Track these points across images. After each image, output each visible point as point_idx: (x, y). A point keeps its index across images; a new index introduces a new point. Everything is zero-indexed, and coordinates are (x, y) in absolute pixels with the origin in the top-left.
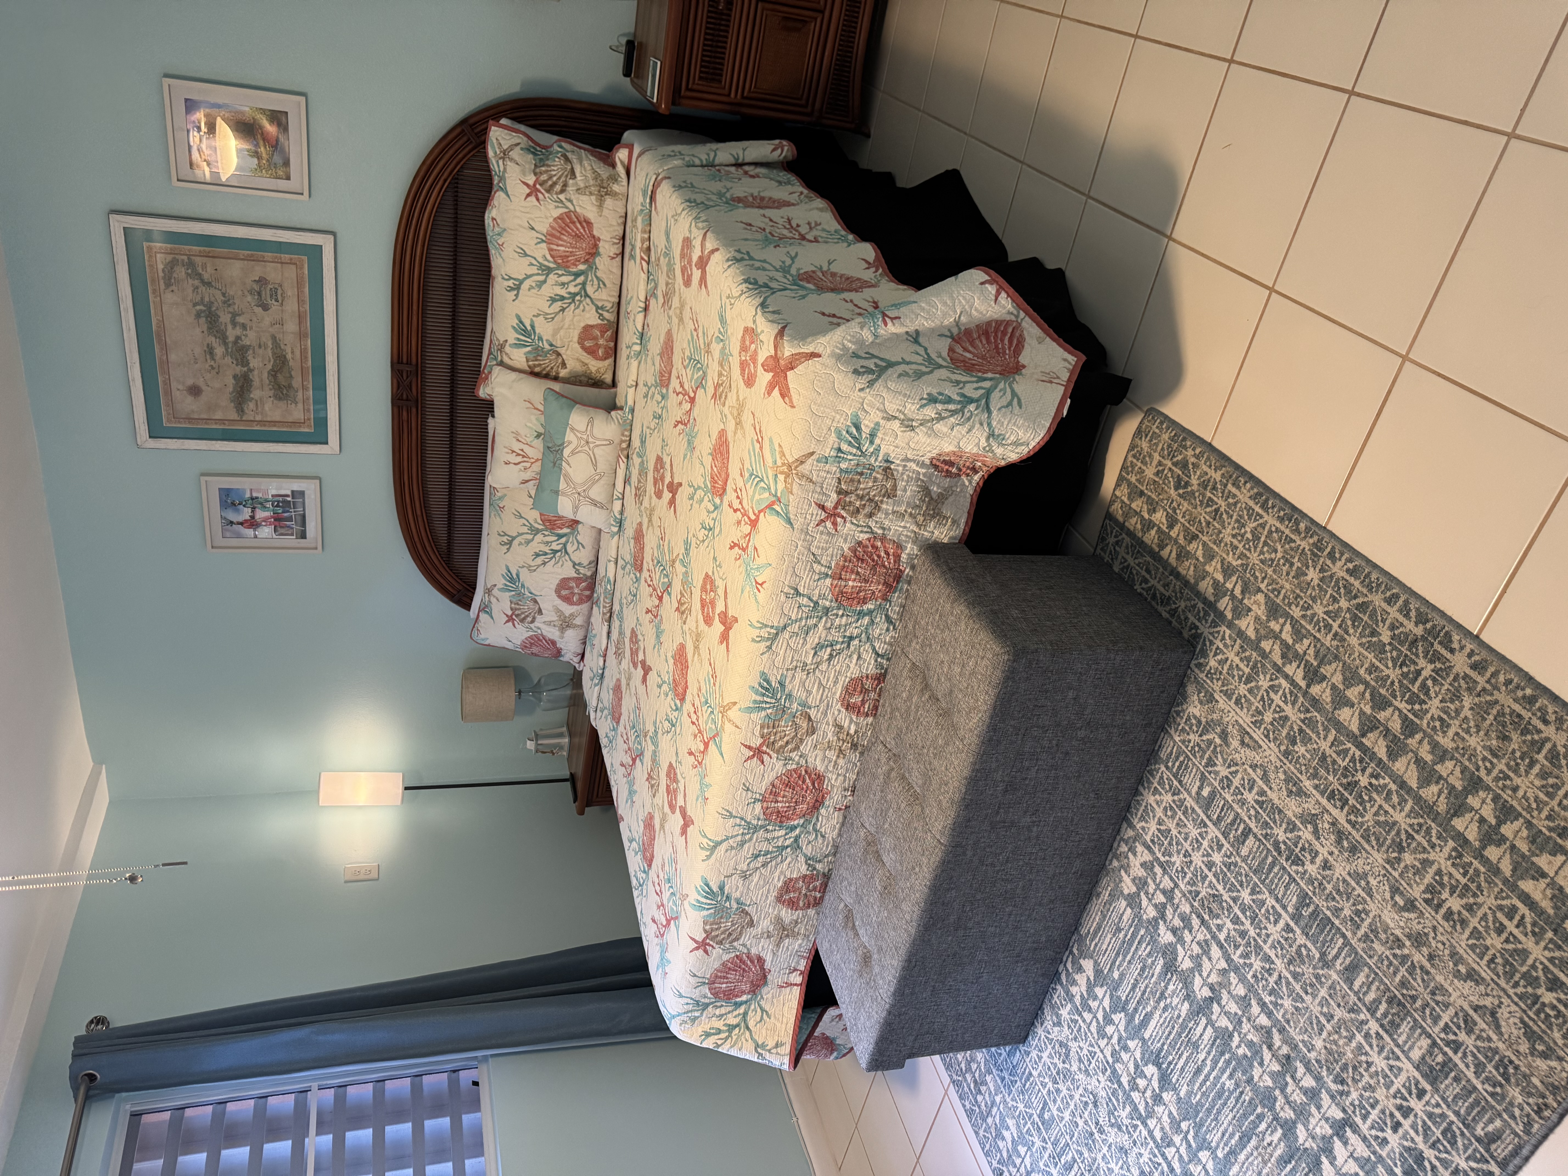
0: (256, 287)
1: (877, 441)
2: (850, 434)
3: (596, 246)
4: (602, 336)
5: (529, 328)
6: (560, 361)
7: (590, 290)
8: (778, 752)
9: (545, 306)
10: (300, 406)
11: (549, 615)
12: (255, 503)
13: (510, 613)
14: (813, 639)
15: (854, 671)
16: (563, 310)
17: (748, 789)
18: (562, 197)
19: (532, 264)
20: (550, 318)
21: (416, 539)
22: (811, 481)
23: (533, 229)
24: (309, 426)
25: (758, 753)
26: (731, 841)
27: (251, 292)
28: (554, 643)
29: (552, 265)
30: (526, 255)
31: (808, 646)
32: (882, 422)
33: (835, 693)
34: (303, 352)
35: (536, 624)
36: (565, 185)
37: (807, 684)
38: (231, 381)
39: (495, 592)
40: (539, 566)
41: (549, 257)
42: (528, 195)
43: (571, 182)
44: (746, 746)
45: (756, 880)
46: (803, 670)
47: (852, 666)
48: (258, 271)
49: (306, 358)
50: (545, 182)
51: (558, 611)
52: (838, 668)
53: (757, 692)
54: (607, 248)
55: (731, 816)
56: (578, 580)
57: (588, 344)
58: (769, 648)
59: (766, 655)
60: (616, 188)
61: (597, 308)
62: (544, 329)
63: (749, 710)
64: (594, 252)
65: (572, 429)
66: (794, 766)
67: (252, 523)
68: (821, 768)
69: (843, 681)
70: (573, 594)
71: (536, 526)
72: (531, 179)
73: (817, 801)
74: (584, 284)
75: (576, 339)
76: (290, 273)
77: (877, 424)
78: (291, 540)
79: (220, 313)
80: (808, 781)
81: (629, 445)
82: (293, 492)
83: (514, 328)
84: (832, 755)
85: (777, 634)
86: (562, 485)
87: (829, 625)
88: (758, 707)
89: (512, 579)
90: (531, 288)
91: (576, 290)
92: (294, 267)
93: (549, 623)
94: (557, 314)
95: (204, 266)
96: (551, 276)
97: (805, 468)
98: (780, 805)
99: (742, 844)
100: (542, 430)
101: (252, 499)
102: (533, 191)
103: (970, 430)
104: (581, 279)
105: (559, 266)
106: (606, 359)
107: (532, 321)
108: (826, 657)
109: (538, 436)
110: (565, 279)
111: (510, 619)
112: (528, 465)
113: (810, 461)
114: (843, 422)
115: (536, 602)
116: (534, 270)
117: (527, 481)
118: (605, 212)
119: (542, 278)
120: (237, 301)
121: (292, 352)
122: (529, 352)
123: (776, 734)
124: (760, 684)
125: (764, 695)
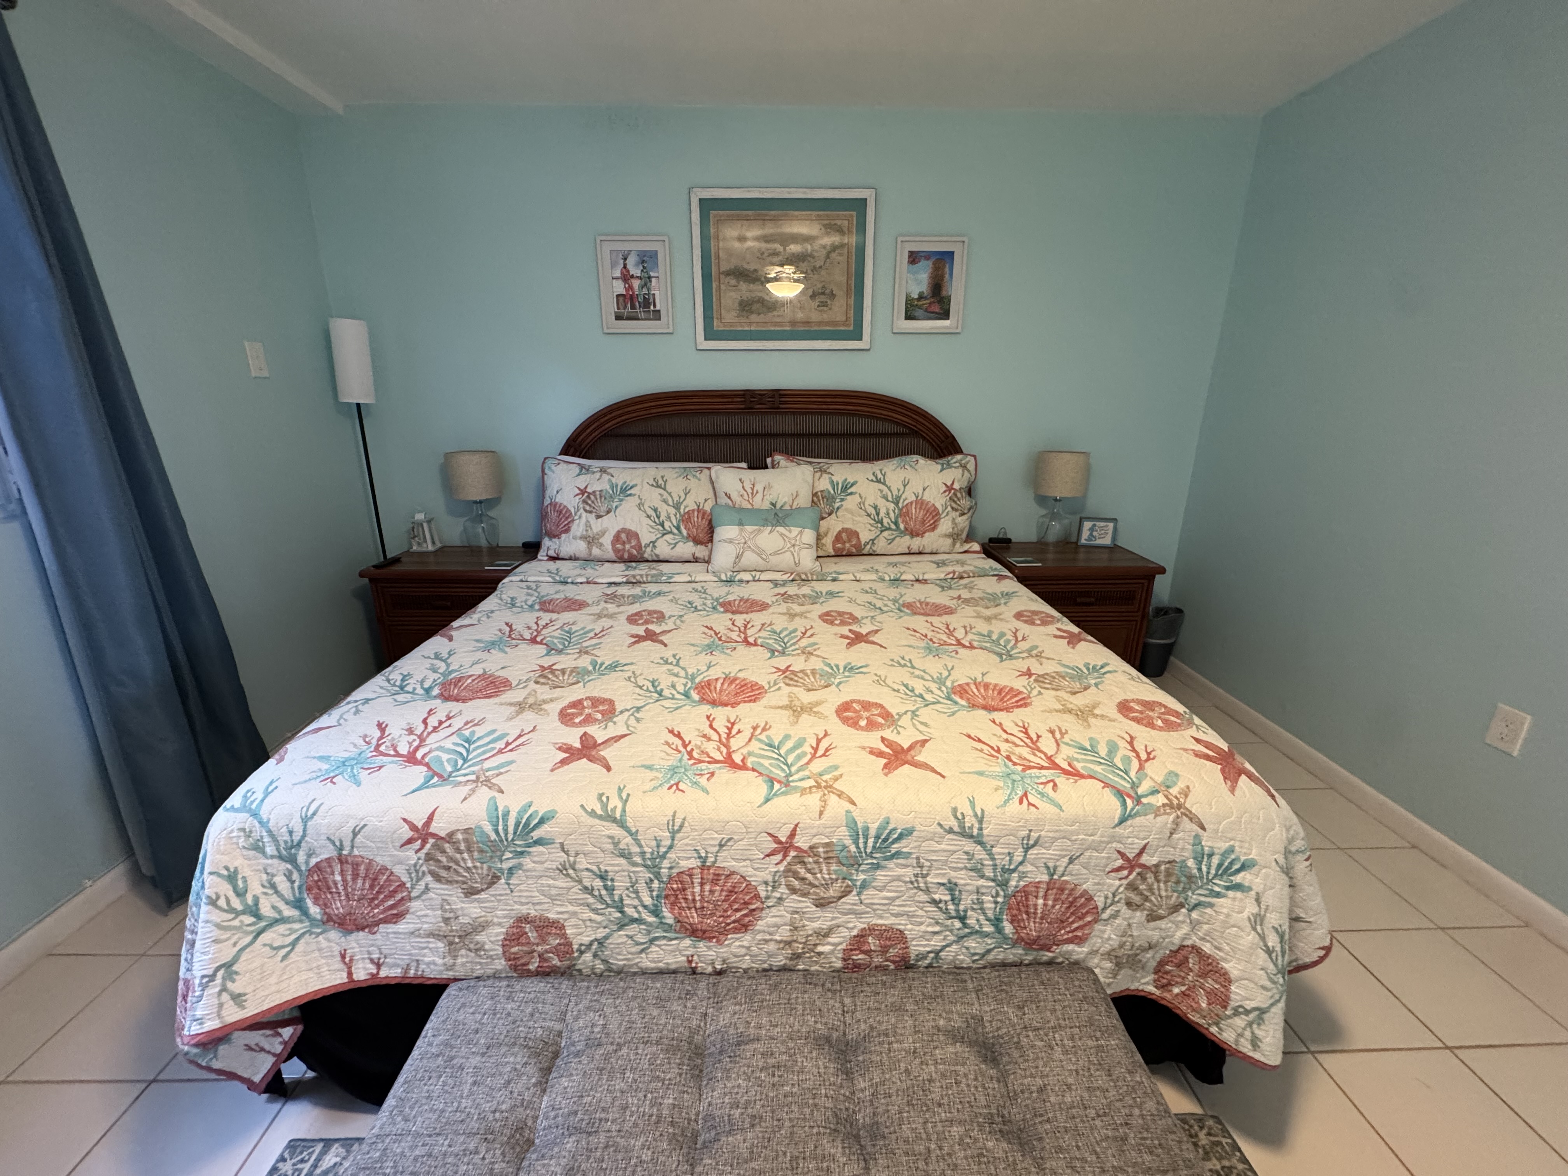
0: (828, 291)
1: (1231, 893)
2: (1231, 863)
3: (918, 535)
4: (852, 546)
5: (849, 491)
6: (825, 515)
7: (886, 534)
8: (787, 871)
9: (870, 501)
10: (737, 320)
11: (597, 526)
12: (647, 280)
13: (589, 490)
14: (963, 878)
15: (911, 930)
16: (869, 515)
17: (721, 846)
18: (949, 508)
19: (899, 490)
20: (861, 505)
21: (626, 410)
22: (1171, 834)
23: (924, 490)
24: (718, 326)
25: (784, 847)
26: (629, 840)
27: (824, 287)
28: (567, 530)
29: (900, 505)
30: (905, 486)
31: (953, 874)
32: (1253, 893)
33: (881, 917)
34: (776, 324)
35: (584, 514)
36: (956, 510)
37: (896, 883)
38: (752, 267)
39: (606, 477)
40: (645, 512)
41: (906, 503)
42: (946, 485)
43: (958, 514)
44: (794, 830)
45: (557, 883)
46: (916, 876)
47: (923, 928)
48: (840, 293)
49: (775, 326)
50: (956, 495)
51: (603, 533)
52: (920, 913)
53: (881, 829)
54: (916, 543)
55: (674, 834)
56: (639, 547)
57: (844, 535)
58: (951, 831)
59: (939, 830)
60: (958, 545)
61: (873, 540)
62: (851, 502)
63: (852, 825)
64: (914, 534)
65: (801, 533)
66: (763, 894)
67: (626, 277)
68: (760, 925)
69: (901, 923)
70: (624, 543)
71: (682, 507)
72: (956, 486)
73: (704, 932)
74: (889, 529)
75: (846, 526)
76: (840, 318)
77: (1250, 889)
78: (612, 307)
79: (805, 263)
80: (739, 915)
81: (804, 580)
82: (659, 311)
83: (846, 480)
84: (784, 933)
85: (972, 837)
86: (749, 528)
87: (983, 890)
88: (857, 833)
89: (625, 491)
90: (881, 491)
91: (885, 524)
92: (844, 318)
93: (588, 525)
94: (866, 511)
95: (840, 255)
96: (893, 505)
97: (1186, 824)
98: (697, 889)
99: (625, 855)
100: (778, 507)
101: (650, 278)
102: (949, 488)
103: (1264, 988)
104: (893, 527)
105: (900, 510)
106: (834, 550)
107: (855, 493)
108: (937, 897)
109: (774, 505)
110: (892, 515)
111: (583, 492)
112: (746, 497)
113: (1196, 828)
114: (1242, 854)
115: (608, 512)
116: (895, 493)
117: (729, 498)
118: (941, 539)
119: (890, 498)
120: (816, 277)
121: (779, 316)
122: (829, 492)
123: (816, 862)
124: (895, 829)
125: (877, 837)
